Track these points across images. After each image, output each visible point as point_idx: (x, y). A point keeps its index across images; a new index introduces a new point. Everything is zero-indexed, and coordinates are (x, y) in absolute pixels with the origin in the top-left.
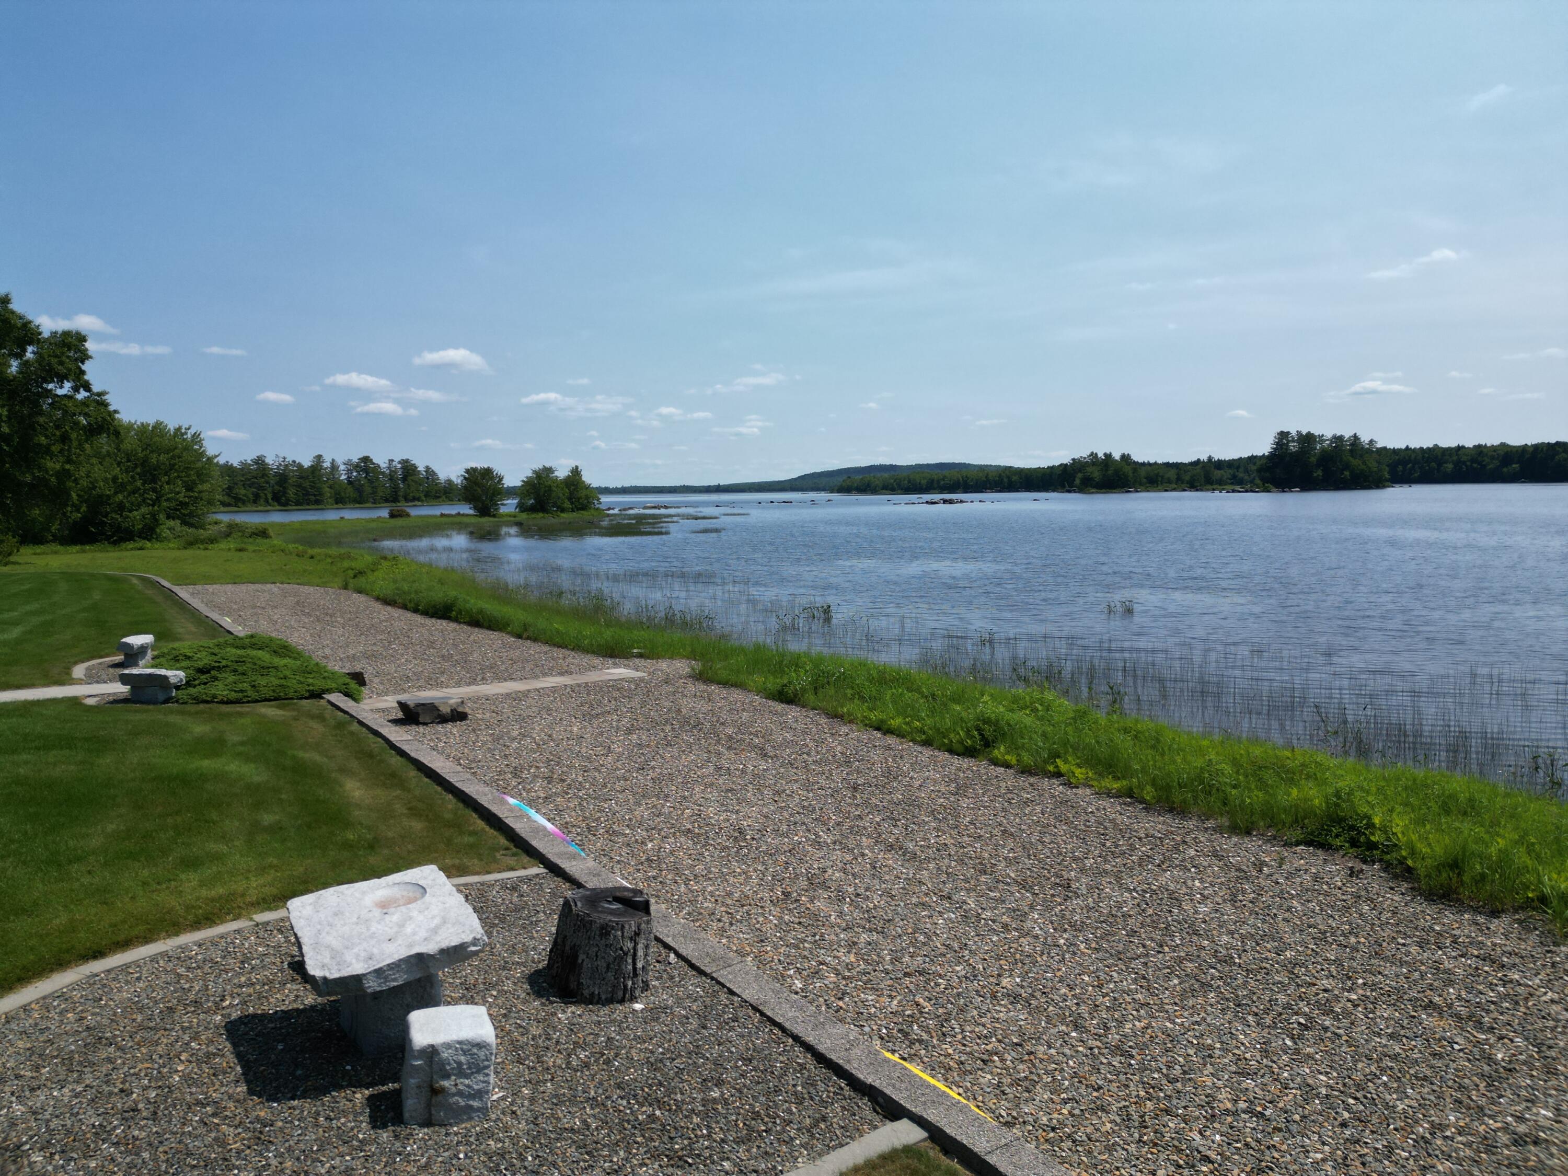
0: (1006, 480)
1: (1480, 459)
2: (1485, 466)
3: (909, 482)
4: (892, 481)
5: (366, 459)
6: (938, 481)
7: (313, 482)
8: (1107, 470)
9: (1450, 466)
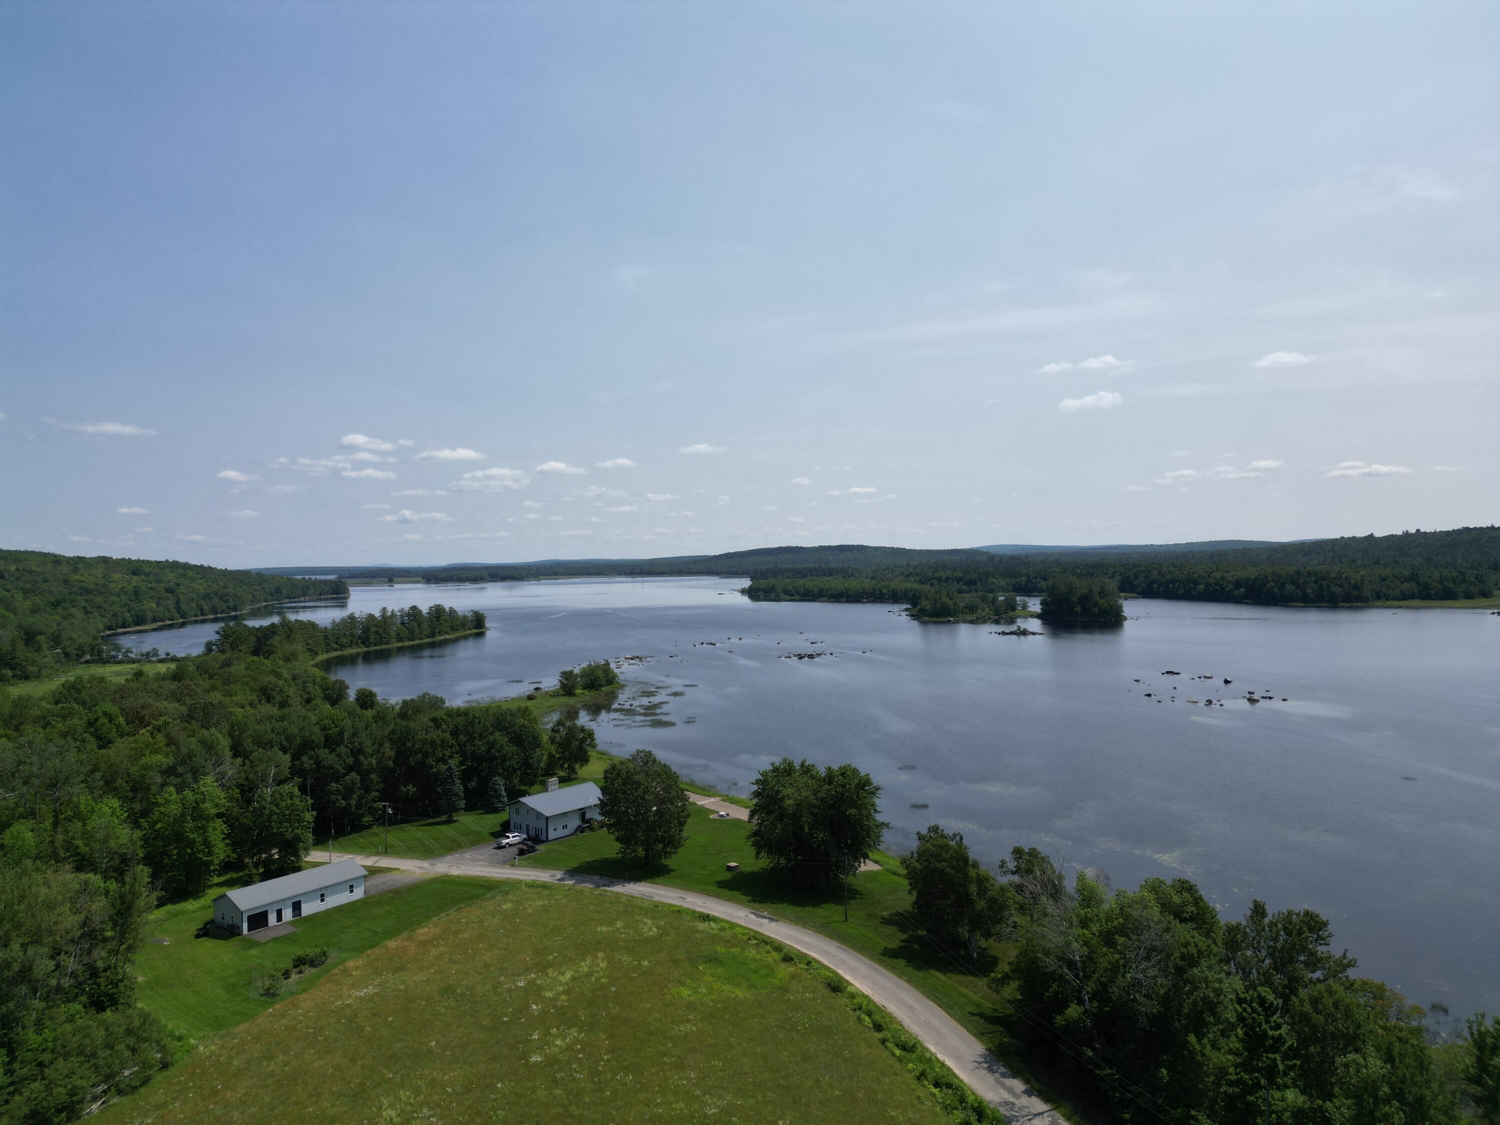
0: (878, 592)
1: (1221, 583)
2: (1224, 588)
3: (805, 589)
4: (791, 588)
5: (414, 608)
6: (827, 591)
7: (385, 629)
8: (936, 604)
9: (1202, 587)
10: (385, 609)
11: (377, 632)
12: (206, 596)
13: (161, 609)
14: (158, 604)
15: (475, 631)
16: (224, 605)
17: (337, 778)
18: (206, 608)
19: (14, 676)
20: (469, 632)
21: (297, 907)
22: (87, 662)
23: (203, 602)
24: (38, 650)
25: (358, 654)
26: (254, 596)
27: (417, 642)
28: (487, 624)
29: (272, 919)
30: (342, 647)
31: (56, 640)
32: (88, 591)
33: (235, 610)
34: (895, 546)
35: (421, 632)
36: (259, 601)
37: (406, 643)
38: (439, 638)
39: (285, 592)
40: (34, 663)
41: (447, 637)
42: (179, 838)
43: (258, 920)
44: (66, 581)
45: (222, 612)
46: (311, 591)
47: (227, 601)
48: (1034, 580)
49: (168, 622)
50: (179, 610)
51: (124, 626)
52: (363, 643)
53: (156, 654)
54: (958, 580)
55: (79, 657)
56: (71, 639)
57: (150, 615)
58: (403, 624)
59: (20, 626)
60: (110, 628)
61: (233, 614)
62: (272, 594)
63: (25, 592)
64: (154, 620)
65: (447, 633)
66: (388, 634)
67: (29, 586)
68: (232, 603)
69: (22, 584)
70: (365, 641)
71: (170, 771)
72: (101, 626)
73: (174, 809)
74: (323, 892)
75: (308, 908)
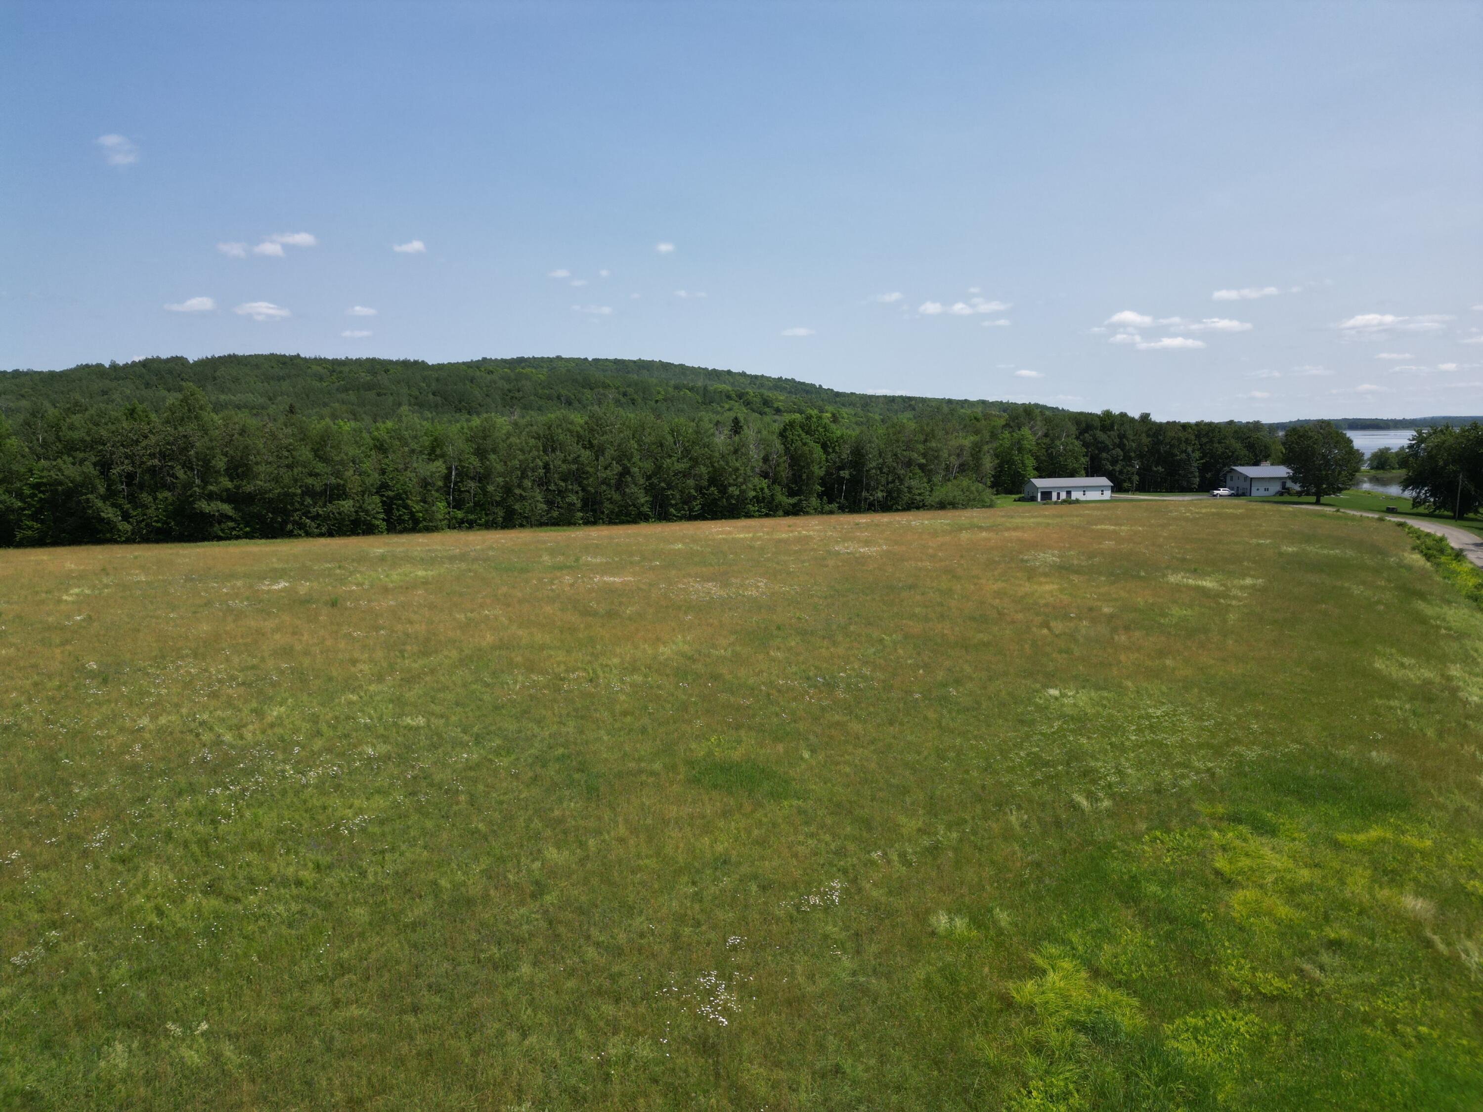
21: (1069, 493)
29: (1054, 493)
42: (1010, 462)
43: (1046, 495)
74: (1084, 489)
75: (1075, 495)
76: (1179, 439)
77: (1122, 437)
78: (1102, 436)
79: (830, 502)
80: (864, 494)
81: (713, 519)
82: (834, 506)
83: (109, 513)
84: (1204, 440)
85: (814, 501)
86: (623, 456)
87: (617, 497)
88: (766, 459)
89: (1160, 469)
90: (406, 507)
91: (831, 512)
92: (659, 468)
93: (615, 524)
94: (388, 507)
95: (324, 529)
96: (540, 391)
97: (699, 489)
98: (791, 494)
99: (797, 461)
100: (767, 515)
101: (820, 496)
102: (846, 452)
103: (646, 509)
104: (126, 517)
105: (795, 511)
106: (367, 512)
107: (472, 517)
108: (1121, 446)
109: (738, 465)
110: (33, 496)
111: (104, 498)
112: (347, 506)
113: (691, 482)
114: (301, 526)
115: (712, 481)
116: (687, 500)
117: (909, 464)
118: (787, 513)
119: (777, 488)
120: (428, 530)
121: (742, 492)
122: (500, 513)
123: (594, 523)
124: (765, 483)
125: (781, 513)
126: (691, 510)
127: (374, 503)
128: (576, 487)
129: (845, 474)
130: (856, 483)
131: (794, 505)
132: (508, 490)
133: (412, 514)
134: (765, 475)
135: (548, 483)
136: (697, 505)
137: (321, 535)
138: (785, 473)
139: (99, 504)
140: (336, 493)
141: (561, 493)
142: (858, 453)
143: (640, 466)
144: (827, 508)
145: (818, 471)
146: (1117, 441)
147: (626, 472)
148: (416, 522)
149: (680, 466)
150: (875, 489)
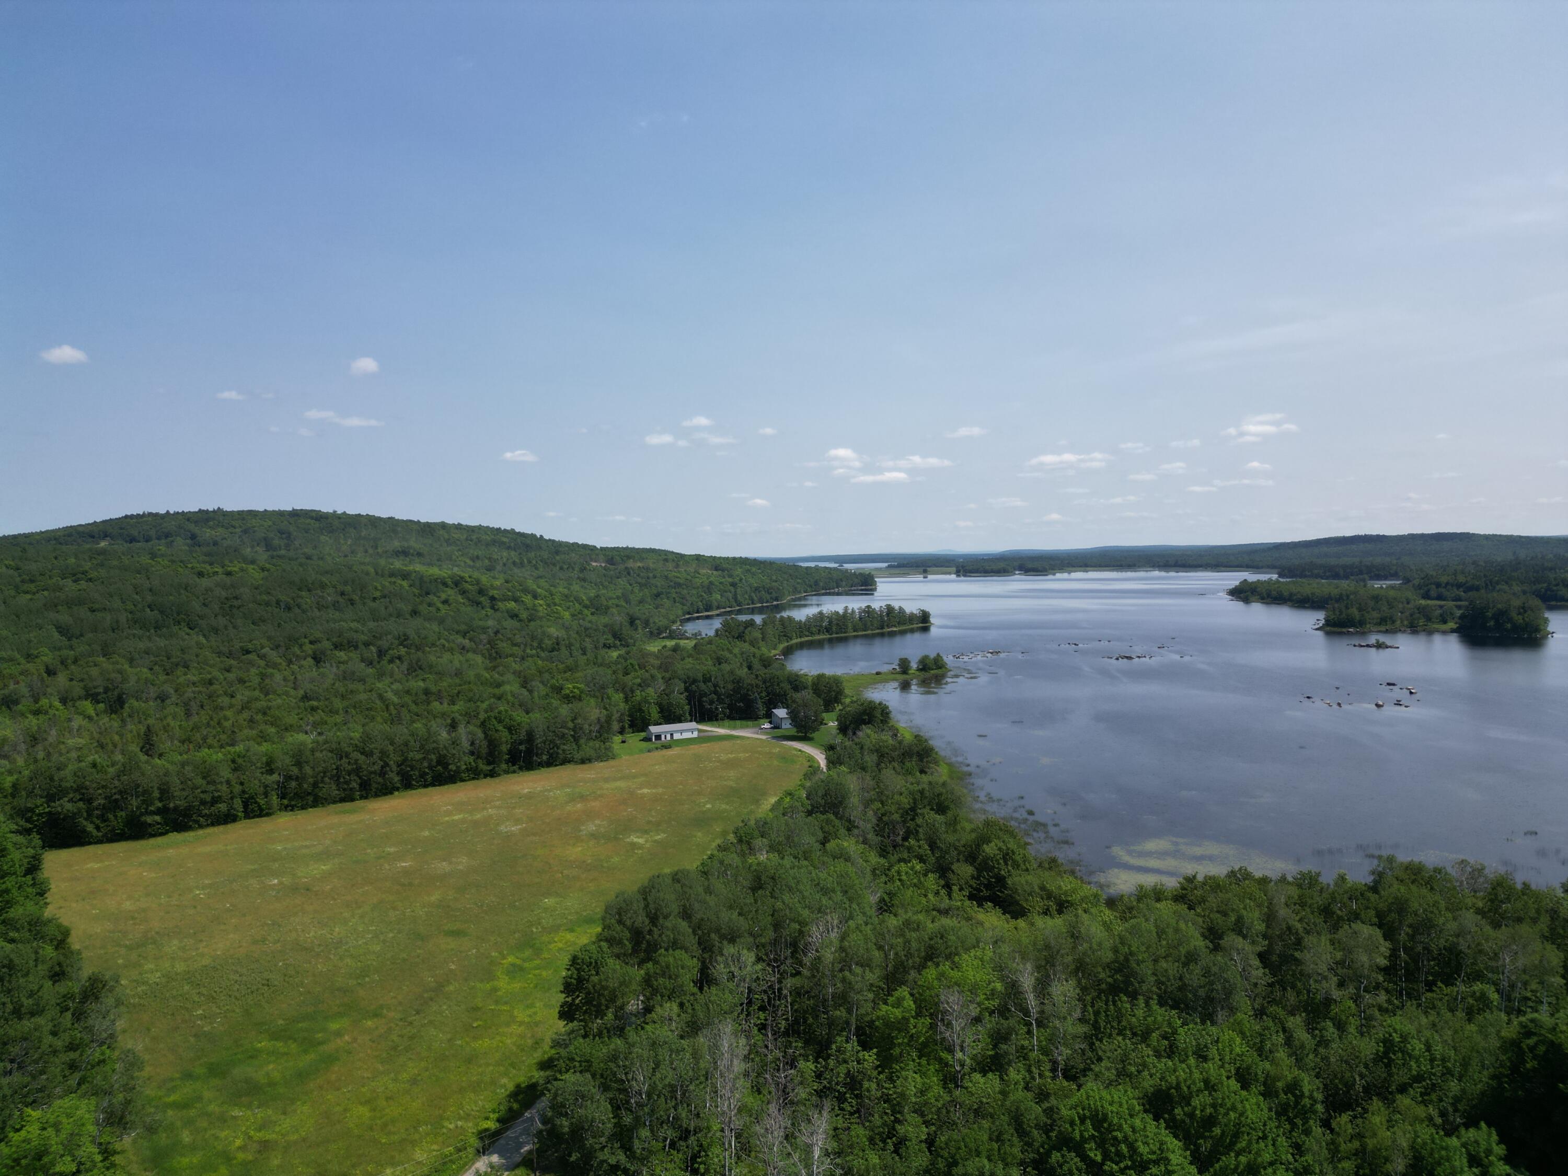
7: (845, 622)
10: (846, 607)
11: (837, 624)
12: (757, 589)
13: (724, 599)
14: (722, 595)
15: (921, 625)
16: (768, 597)
17: (705, 695)
18: (755, 598)
19: (621, 645)
20: (915, 626)
21: (672, 735)
22: (663, 638)
23: (753, 594)
24: (636, 629)
25: (824, 640)
26: (796, 588)
27: (869, 632)
28: (932, 620)
29: (663, 737)
30: (812, 634)
31: (646, 623)
32: (679, 585)
33: (777, 599)
34: (1515, 534)
35: (872, 625)
36: (800, 592)
37: (860, 633)
38: (887, 630)
39: (821, 584)
40: (632, 638)
41: (895, 629)
42: (641, 710)
43: (658, 737)
44: (666, 577)
45: (767, 602)
46: (844, 583)
47: (771, 593)
48: (1555, 588)
49: (728, 609)
50: (736, 601)
51: (698, 612)
52: (827, 631)
53: (700, 635)
54: (1459, 586)
55: (659, 634)
56: (654, 622)
57: (715, 603)
58: (861, 618)
59: (628, 614)
60: (689, 613)
61: (775, 603)
62: (811, 586)
63: (641, 585)
64: (718, 608)
65: (895, 626)
66: (847, 626)
67: (643, 581)
68: (774, 595)
69: (639, 580)
70: (828, 630)
71: (640, 685)
72: (680, 612)
73: (638, 698)
74: (681, 732)
75: (677, 736)
76: (752, 685)
77: (715, 686)
78: (703, 686)
79: (514, 765)
80: (535, 758)
81: (440, 785)
82: (516, 767)
83: (90, 828)
84: (768, 684)
85: (504, 766)
86: (383, 753)
87: (380, 780)
88: (472, 744)
89: (742, 704)
90: (256, 802)
91: (514, 772)
92: (406, 760)
93: (379, 796)
94: (246, 804)
95: (209, 822)
96: (258, 597)
97: (430, 767)
98: (489, 763)
99: (492, 744)
100: (473, 779)
101: (507, 762)
102: (523, 735)
103: (399, 785)
104: (98, 828)
105: (492, 774)
106: (235, 809)
107: (293, 803)
108: (715, 692)
109: (454, 752)
110: (38, 820)
111: (86, 819)
112: (223, 807)
113: (426, 764)
114: (197, 822)
115: (439, 763)
116: (423, 775)
117: (563, 736)
118: (486, 776)
119: (480, 761)
120: (268, 815)
121: (458, 767)
122: (311, 798)
123: (366, 798)
124: (471, 759)
125: (482, 776)
126: (425, 781)
127: (238, 804)
128: (356, 778)
129: (522, 747)
130: (530, 752)
131: (490, 771)
132: (315, 785)
133: (259, 806)
134: (472, 753)
135: (339, 777)
136: (429, 778)
137: (208, 825)
138: (484, 751)
139: (85, 823)
140: (215, 801)
141: (347, 783)
142: (530, 737)
143: (394, 759)
144: (512, 768)
145: (504, 748)
146: (713, 689)
147: (386, 765)
148: (261, 810)
149: (419, 756)
150: (542, 754)
